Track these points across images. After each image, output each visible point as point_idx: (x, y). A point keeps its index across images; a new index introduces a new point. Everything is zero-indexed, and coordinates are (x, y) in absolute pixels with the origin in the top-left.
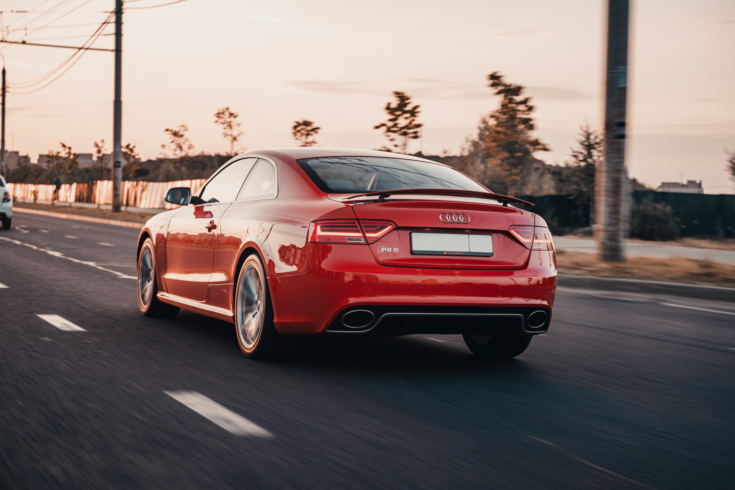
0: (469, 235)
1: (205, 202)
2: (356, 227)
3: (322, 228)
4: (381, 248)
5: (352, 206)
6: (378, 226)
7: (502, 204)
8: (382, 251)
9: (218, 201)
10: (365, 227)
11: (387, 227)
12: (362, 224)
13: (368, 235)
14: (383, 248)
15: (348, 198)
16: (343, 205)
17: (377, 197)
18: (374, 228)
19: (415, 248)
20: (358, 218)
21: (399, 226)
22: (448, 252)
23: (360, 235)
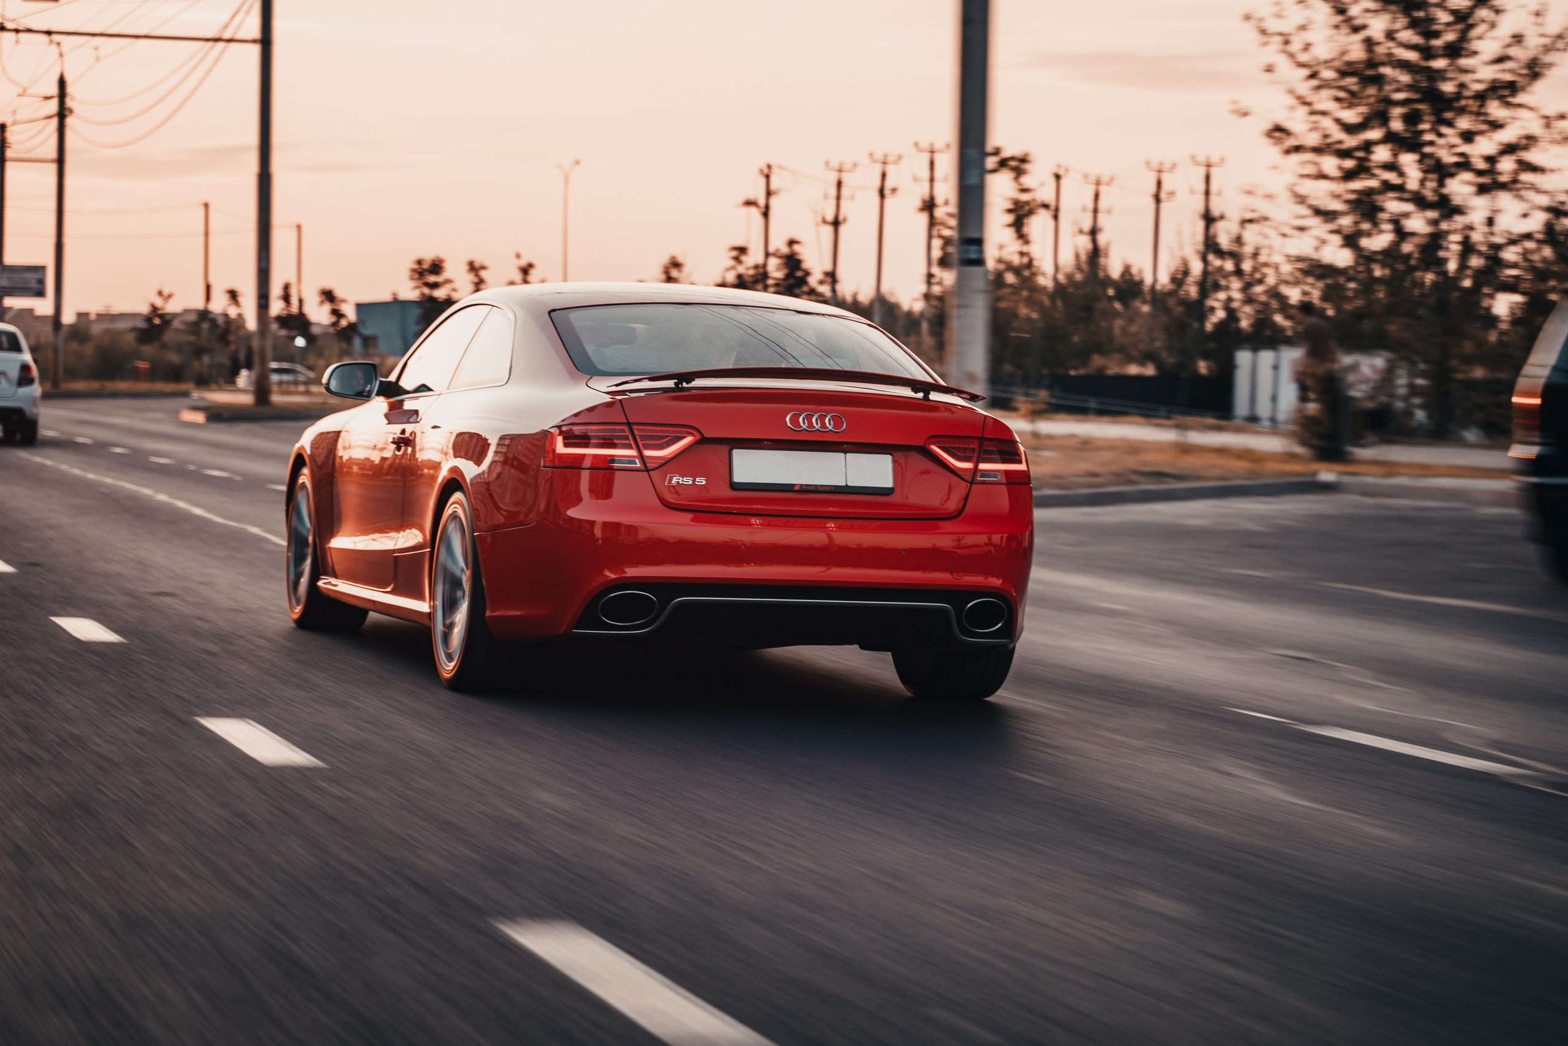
0: (845, 453)
1: (408, 392)
2: (627, 438)
3: (566, 441)
4: (671, 479)
5: (620, 400)
6: (668, 436)
7: (920, 395)
8: (673, 482)
9: (430, 390)
10: (643, 438)
11: (683, 438)
12: (636, 432)
13: (648, 453)
14: (674, 478)
15: (617, 385)
16: (607, 398)
17: (670, 384)
18: (660, 440)
19: (738, 478)
20: (630, 421)
21: (707, 435)
22: (802, 485)
23: (632, 452)
